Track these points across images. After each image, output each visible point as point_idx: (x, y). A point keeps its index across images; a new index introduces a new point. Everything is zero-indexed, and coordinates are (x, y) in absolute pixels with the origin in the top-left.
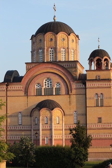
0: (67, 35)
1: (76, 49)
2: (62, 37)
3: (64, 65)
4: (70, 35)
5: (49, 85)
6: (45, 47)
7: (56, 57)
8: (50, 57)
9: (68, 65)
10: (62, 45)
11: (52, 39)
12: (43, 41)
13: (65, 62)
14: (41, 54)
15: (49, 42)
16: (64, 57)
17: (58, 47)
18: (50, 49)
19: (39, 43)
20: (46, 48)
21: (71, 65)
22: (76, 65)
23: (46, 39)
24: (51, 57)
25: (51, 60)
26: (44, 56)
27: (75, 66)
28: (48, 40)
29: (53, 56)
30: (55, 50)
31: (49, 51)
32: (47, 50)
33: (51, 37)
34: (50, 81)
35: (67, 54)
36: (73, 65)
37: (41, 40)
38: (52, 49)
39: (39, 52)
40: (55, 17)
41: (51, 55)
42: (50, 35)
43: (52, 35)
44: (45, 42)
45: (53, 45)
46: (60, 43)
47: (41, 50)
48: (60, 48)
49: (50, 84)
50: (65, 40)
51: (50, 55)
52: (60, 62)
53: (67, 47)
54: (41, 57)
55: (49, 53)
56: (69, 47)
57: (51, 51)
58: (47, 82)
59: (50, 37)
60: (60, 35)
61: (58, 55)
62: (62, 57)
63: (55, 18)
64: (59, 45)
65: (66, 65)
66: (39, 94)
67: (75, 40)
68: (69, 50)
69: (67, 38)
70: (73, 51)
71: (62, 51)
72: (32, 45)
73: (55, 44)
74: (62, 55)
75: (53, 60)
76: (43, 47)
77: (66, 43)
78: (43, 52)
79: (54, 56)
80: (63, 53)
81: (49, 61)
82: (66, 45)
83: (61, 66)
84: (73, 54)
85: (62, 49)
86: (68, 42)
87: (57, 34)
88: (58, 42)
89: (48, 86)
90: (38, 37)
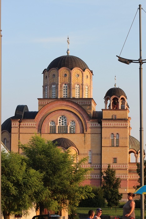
0: (82, 71)
1: (90, 86)
2: (77, 73)
3: (79, 102)
4: (85, 70)
5: (64, 123)
6: (58, 82)
7: (70, 93)
8: (63, 93)
9: (82, 103)
10: (77, 81)
11: (66, 75)
12: (56, 76)
13: (79, 99)
14: (54, 89)
15: (63, 78)
16: (78, 93)
17: (72, 83)
18: (64, 85)
19: (52, 78)
20: (59, 84)
21: (85, 102)
22: (91, 103)
23: (59, 75)
24: (65, 93)
25: (64, 96)
26: (58, 92)
27: (89, 103)
28: (62, 75)
29: (66, 92)
30: (69, 87)
31: (63, 87)
32: (61, 86)
33: (66, 72)
34: (64, 119)
35: (81, 91)
36: (87, 102)
37: (54, 75)
38: (66, 85)
39: (52, 88)
40: (68, 50)
41: (65, 92)
42: (64, 70)
43: (66, 70)
44: (59, 77)
45: (67, 80)
46: (75, 79)
47: (54, 85)
48: (75, 84)
49: (64, 121)
50: (79, 76)
51: (63, 91)
52: (74, 98)
53: (81, 83)
54: (54, 93)
55: (63, 89)
56: (84, 83)
57: (65, 87)
58: (61, 119)
59: (64, 73)
60: (75, 70)
61: (72, 92)
62: (76, 93)
63: (69, 52)
64: (73, 81)
65: (81, 102)
66: (53, 131)
67: (89, 76)
68: (84, 86)
69: (82, 74)
70: (87, 87)
71: (76, 87)
72: (44, 79)
73: (69, 80)
74: (76, 91)
75: (66, 96)
76: (56, 83)
77: (81, 79)
78: (57, 88)
79: (68, 92)
80: (77, 89)
81: (63, 97)
82: (81, 82)
83: (75, 103)
84: (87, 90)
85: (76, 86)
86: (83, 78)
87: (72, 69)
88: (72, 78)
89: (62, 124)
90: (51, 71)
